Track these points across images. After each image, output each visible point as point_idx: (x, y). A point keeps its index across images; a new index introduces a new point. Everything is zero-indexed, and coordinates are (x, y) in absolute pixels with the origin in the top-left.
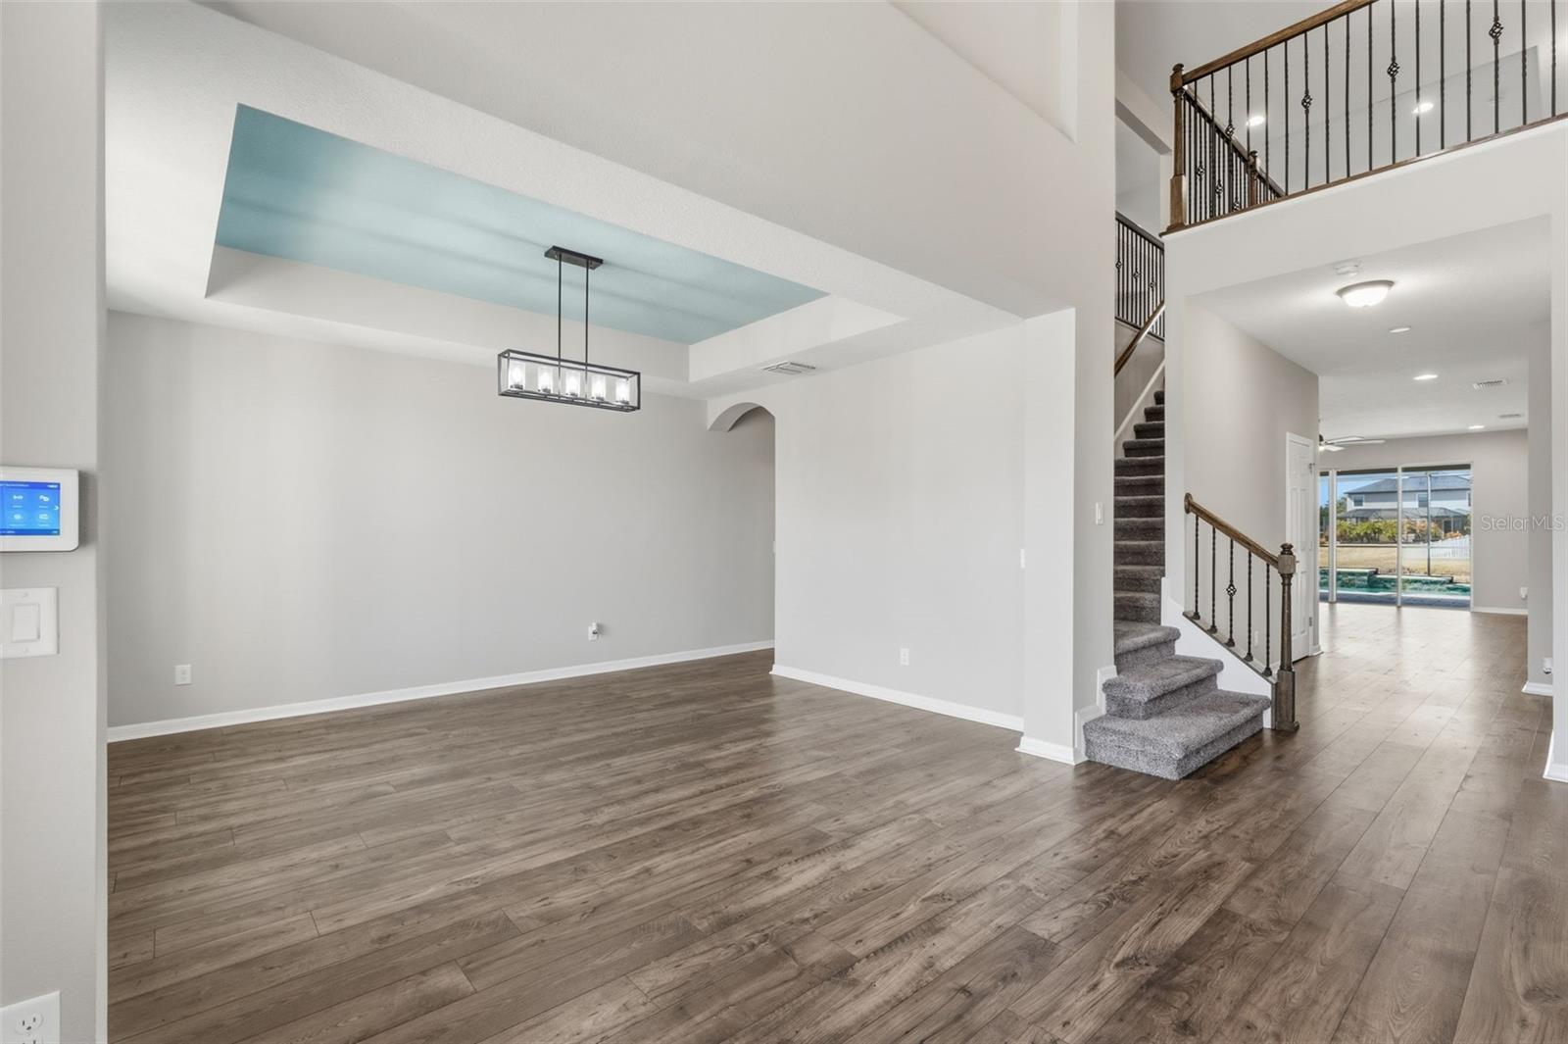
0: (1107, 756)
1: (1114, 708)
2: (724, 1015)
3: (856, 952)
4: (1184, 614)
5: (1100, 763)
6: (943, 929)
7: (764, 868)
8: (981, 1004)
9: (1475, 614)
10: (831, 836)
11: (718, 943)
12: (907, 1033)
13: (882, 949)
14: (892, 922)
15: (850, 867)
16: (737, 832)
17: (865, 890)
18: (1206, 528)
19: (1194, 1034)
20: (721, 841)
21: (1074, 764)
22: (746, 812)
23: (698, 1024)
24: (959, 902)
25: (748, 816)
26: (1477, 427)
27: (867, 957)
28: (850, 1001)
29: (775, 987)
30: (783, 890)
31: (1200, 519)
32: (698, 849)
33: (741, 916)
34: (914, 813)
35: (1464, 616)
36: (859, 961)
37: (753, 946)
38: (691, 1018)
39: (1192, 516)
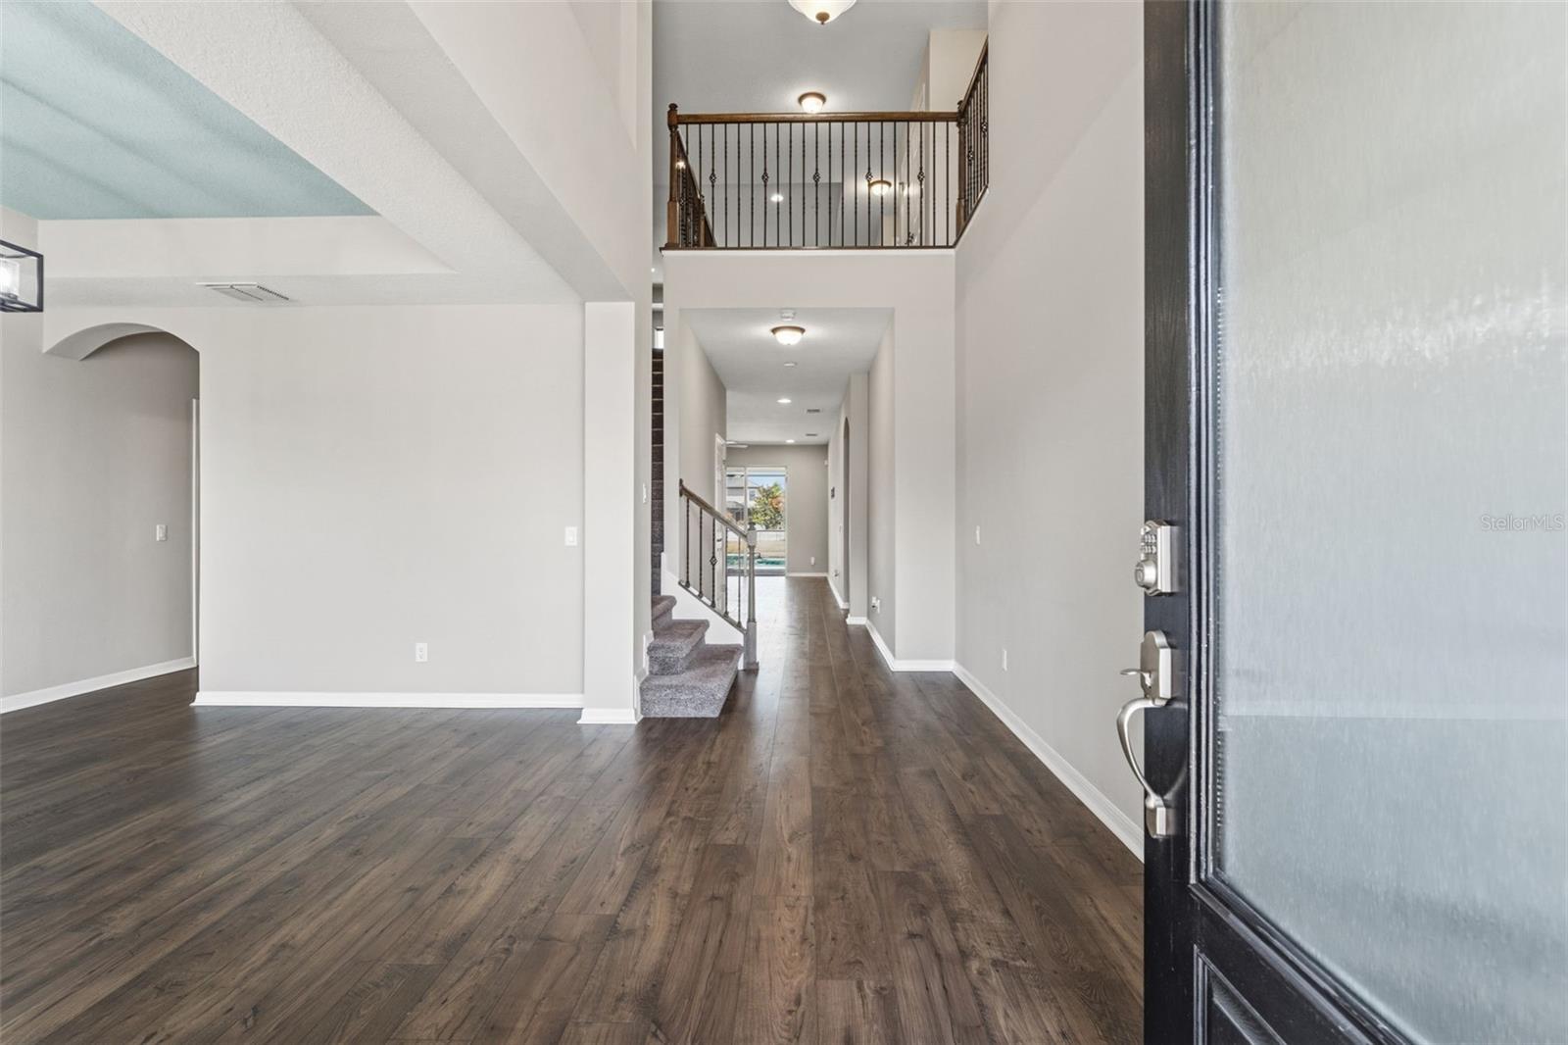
0: (659, 711)
1: (656, 668)
2: (542, 1009)
3: (609, 911)
4: (680, 583)
5: (654, 718)
6: (659, 867)
7: (437, 890)
8: (734, 903)
9: (787, 578)
10: (480, 840)
11: (467, 965)
12: (705, 942)
13: (627, 899)
14: (612, 881)
15: (530, 855)
16: (364, 870)
17: (564, 867)
18: (695, 507)
19: (860, 859)
20: (350, 887)
21: (636, 723)
22: (351, 849)
23: (525, 1030)
24: (651, 845)
25: (357, 852)
26: (790, 441)
27: (621, 910)
28: (641, 945)
29: (567, 967)
30: (484, 896)
31: (691, 502)
32: (330, 903)
33: (464, 934)
34: (541, 794)
35: (782, 579)
36: (618, 916)
37: (507, 951)
38: (512, 1029)
39: (684, 498)
